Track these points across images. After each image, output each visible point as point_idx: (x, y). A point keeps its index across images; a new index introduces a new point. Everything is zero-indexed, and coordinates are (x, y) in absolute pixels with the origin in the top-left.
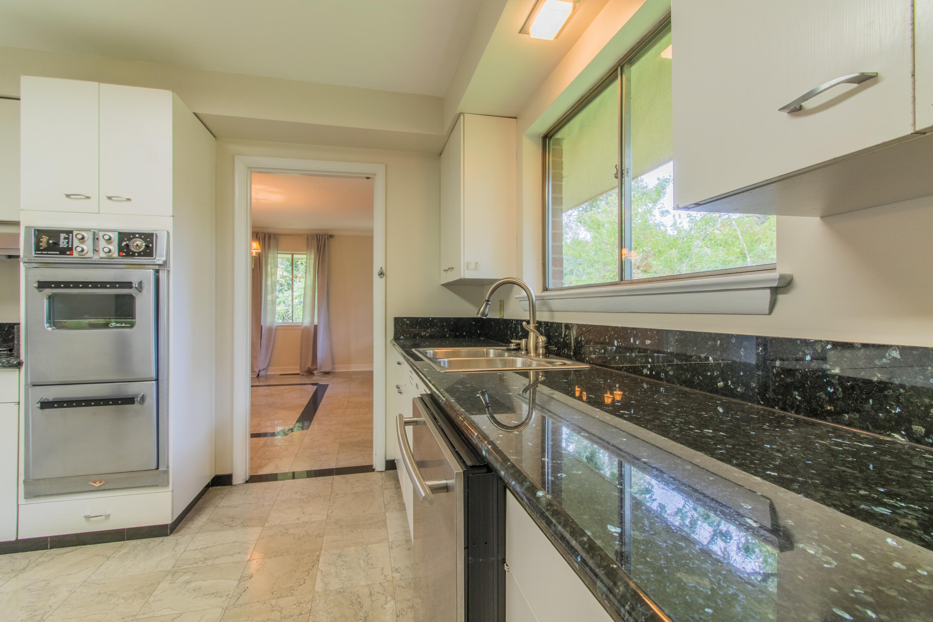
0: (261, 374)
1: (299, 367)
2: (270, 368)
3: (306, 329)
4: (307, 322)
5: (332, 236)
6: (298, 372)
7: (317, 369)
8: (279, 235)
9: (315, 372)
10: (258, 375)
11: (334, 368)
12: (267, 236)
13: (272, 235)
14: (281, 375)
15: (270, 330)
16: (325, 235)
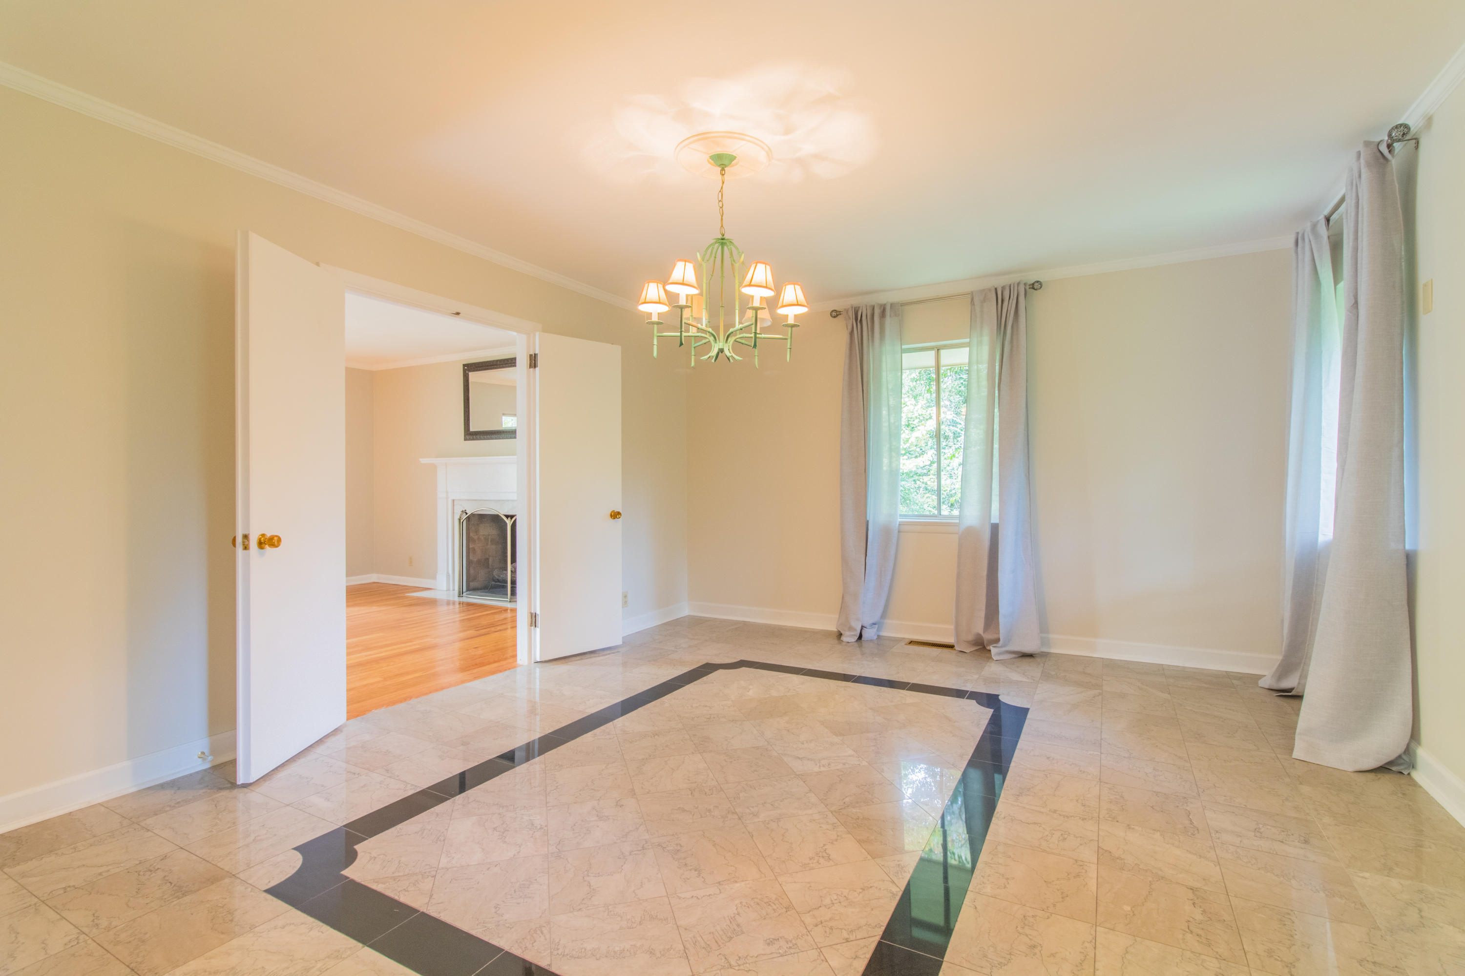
0: (867, 634)
1: (952, 627)
2: (888, 621)
3: (970, 533)
4: (972, 516)
5: (1036, 286)
6: (950, 640)
7: (997, 640)
8: (903, 304)
9: (994, 651)
10: (860, 637)
11: (1044, 642)
12: (877, 312)
13: (888, 308)
14: (911, 642)
15: (886, 531)
16: (1018, 284)
